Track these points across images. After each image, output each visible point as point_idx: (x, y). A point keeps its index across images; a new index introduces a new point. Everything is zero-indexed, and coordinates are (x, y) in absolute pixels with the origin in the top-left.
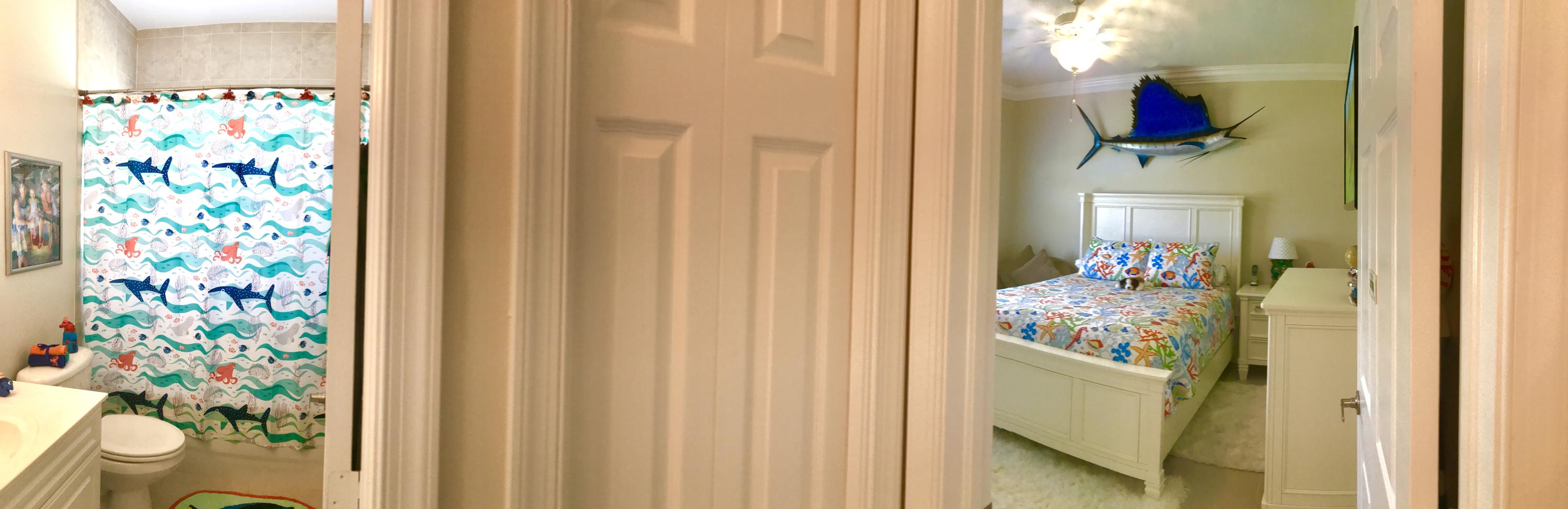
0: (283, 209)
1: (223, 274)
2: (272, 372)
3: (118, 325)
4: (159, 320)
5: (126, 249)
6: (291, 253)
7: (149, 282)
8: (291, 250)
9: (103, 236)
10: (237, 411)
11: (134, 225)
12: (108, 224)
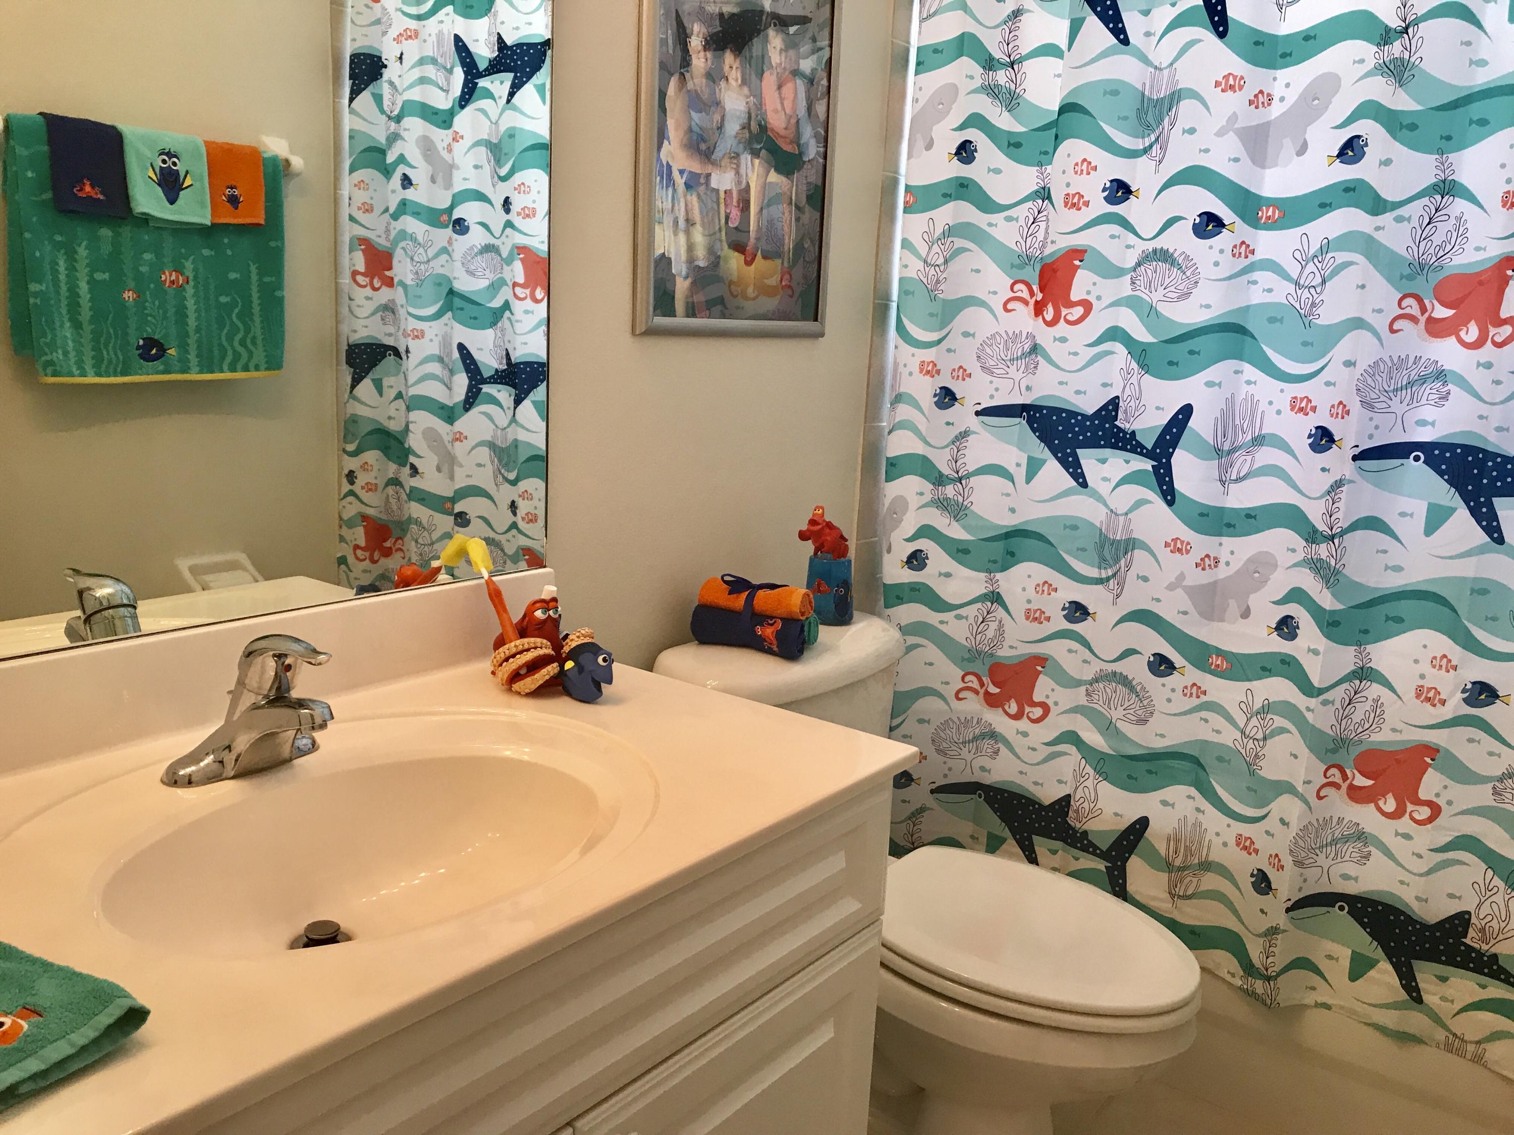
3: (995, 562)
4: (1139, 555)
5: (1039, 296)
7: (1116, 418)
9: (965, 250)
10: (1425, 926)
11: (1074, 202)
12: (986, 204)
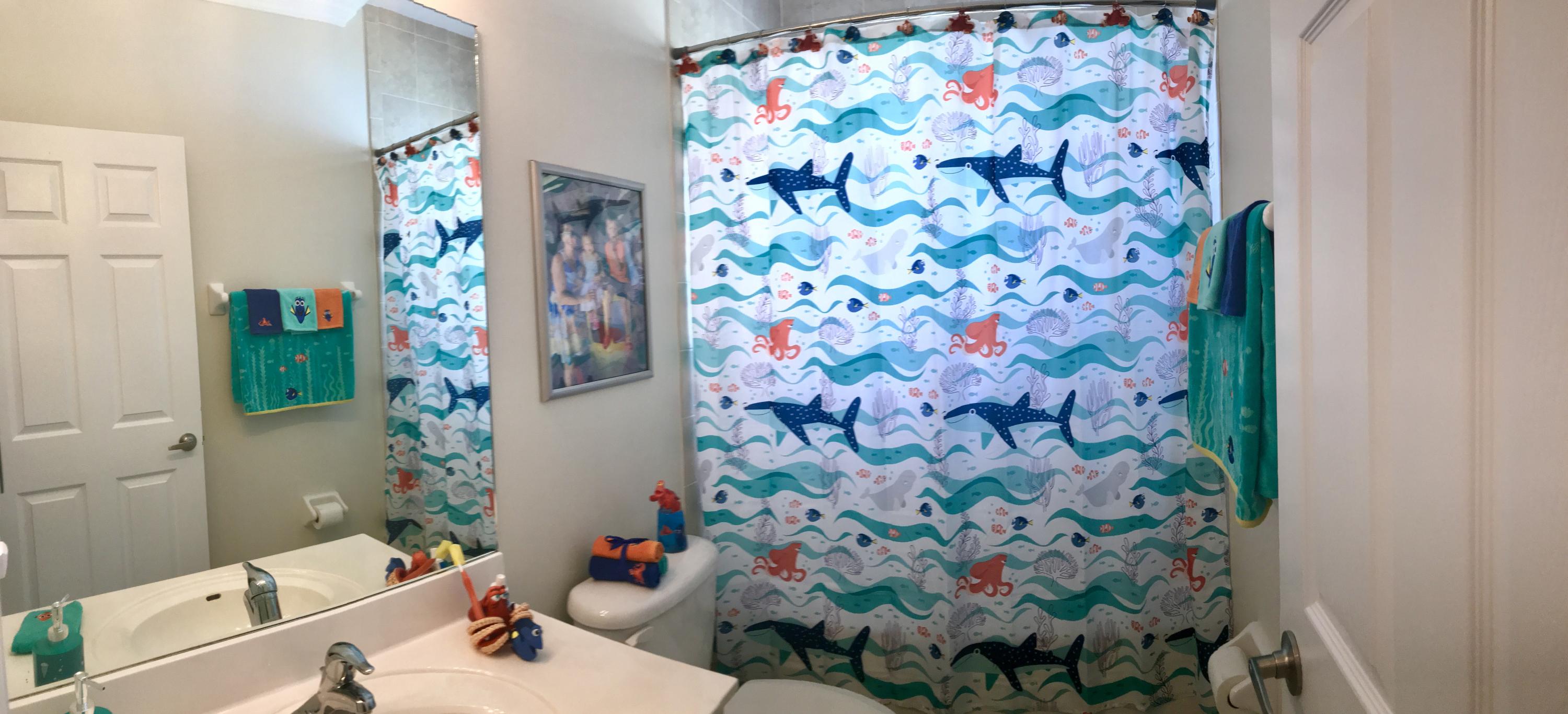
0: (1082, 240)
1: (972, 379)
2: (1081, 564)
3: (765, 491)
4: (843, 479)
5: (771, 344)
6: (1105, 325)
7: (820, 406)
8: (1103, 319)
9: (729, 322)
10: (1016, 649)
11: (784, 295)
12: (737, 297)
